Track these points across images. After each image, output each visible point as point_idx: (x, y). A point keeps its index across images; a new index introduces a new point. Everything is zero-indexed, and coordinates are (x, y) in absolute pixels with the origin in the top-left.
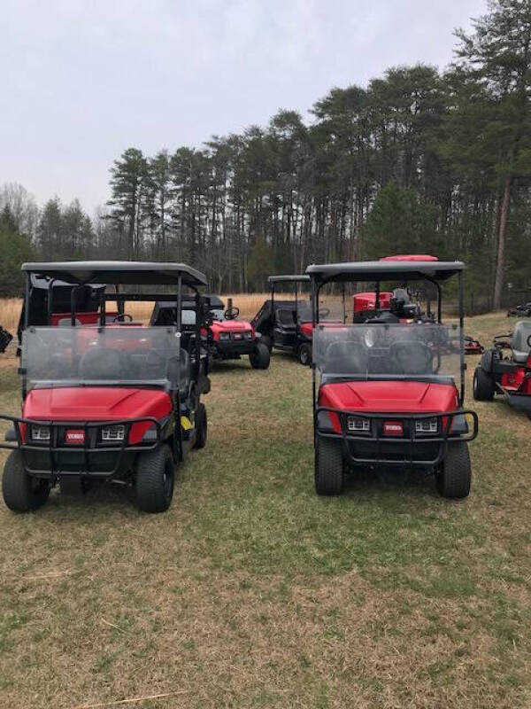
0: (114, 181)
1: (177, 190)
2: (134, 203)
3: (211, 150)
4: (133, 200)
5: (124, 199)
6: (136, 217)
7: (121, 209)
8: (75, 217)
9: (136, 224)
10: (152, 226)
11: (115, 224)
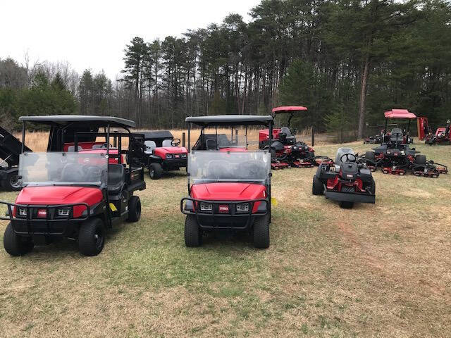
0: (126, 57)
1: (165, 63)
2: (138, 71)
3: (186, 38)
4: (137, 69)
5: (132, 68)
6: (139, 80)
7: (130, 75)
8: (102, 80)
9: (139, 85)
10: (150, 86)
11: (127, 84)
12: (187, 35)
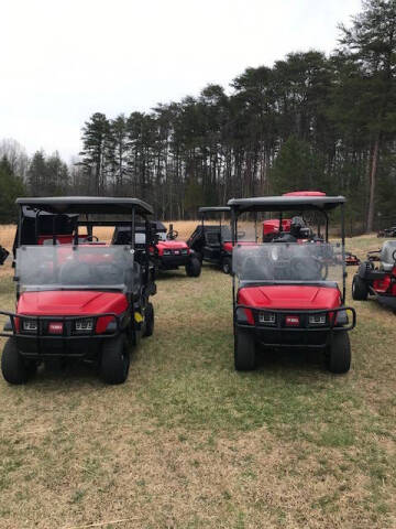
0: (85, 137)
1: (131, 144)
2: (99, 153)
3: (157, 113)
5: (92, 150)
6: (101, 164)
7: (90, 158)
8: (56, 164)
9: (101, 169)
10: (113, 170)
11: (85, 169)
12: (157, 110)
